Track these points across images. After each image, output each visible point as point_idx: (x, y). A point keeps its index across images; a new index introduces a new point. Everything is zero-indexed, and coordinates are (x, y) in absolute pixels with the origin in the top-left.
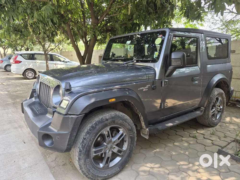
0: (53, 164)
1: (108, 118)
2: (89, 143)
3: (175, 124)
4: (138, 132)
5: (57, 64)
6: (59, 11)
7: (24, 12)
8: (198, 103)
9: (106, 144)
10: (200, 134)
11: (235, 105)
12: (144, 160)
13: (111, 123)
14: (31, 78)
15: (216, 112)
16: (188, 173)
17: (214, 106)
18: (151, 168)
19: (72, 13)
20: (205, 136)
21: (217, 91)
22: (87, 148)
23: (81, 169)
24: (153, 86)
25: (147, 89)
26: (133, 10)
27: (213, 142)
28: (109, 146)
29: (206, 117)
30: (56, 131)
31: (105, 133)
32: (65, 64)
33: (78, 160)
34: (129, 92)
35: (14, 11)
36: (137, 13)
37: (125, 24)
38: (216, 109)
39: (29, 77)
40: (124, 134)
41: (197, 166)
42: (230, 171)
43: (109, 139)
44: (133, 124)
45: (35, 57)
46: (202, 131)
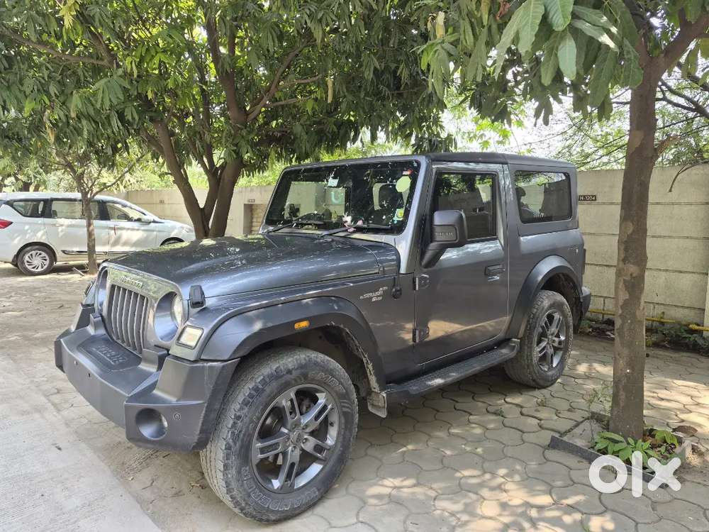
0: (148, 495)
1: (291, 368)
2: (248, 427)
3: (449, 380)
4: (363, 403)
5: (118, 229)
6: (139, 92)
7: (38, 90)
8: (504, 327)
9: (286, 431)
10: (514, 406)
11: (604, 332)
12: (377, 473)
13: (299, 381)
14: (40, 269)
15: (551, 351)
16: (479, 492)
17: (543, 335)
18: (395, 488)
19: (177, 96)
20: (524, 411)
21: (548, 299)
22: (245, 439)
23: (229, 491)
24: (394, 290)
25: (381, 298)
26: (339, 91)
27: (542, 422)
28: (294, 435)
29: (526, 363)
30: (172, 399)
31: (284, 403)
32: (142, 228)
33: (222, 469)
34: (339, 306)
35: (9, 88)
36: (350, 97)
37: (319, 123)
38: (548, 343)
39: (33, 268)
40: (329, 407)
41: (502, 477)
42: (574, 483)
43: (293, 418)
44: (350, 382)
45: (54, 208)
46: (518, 399)
